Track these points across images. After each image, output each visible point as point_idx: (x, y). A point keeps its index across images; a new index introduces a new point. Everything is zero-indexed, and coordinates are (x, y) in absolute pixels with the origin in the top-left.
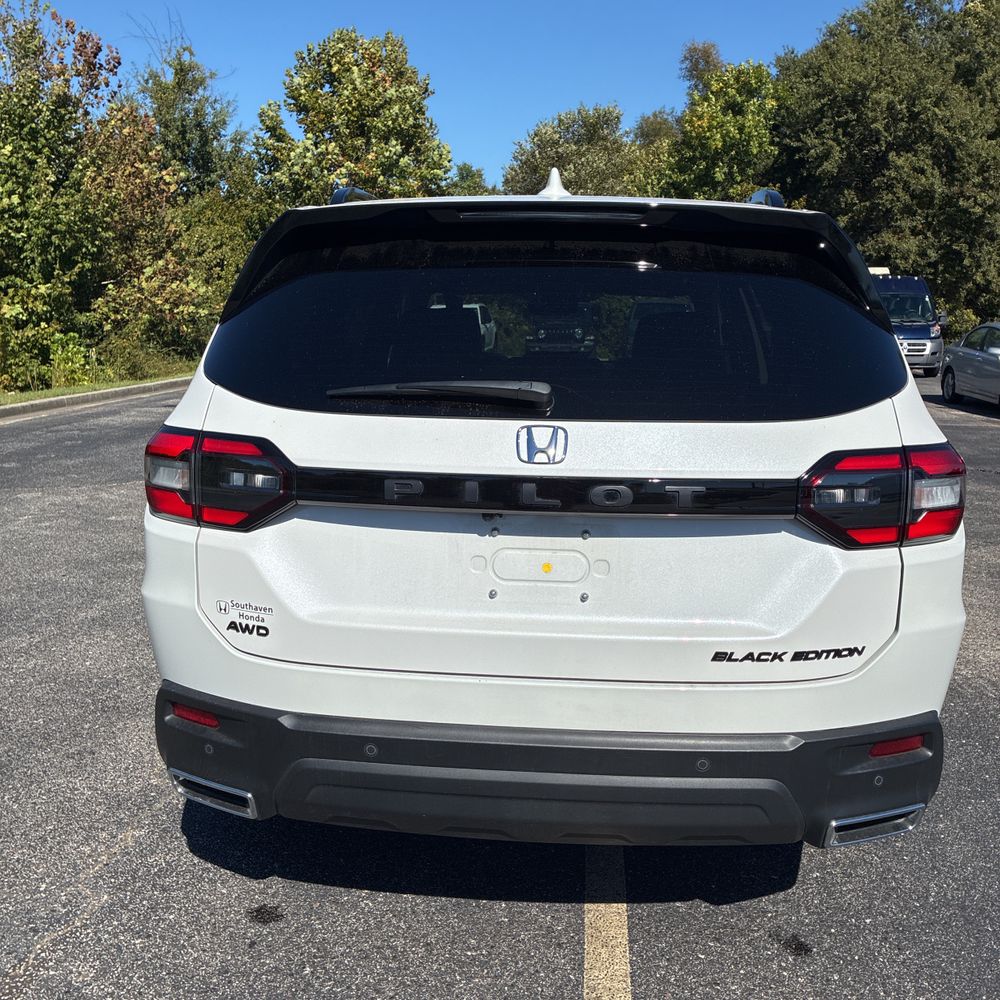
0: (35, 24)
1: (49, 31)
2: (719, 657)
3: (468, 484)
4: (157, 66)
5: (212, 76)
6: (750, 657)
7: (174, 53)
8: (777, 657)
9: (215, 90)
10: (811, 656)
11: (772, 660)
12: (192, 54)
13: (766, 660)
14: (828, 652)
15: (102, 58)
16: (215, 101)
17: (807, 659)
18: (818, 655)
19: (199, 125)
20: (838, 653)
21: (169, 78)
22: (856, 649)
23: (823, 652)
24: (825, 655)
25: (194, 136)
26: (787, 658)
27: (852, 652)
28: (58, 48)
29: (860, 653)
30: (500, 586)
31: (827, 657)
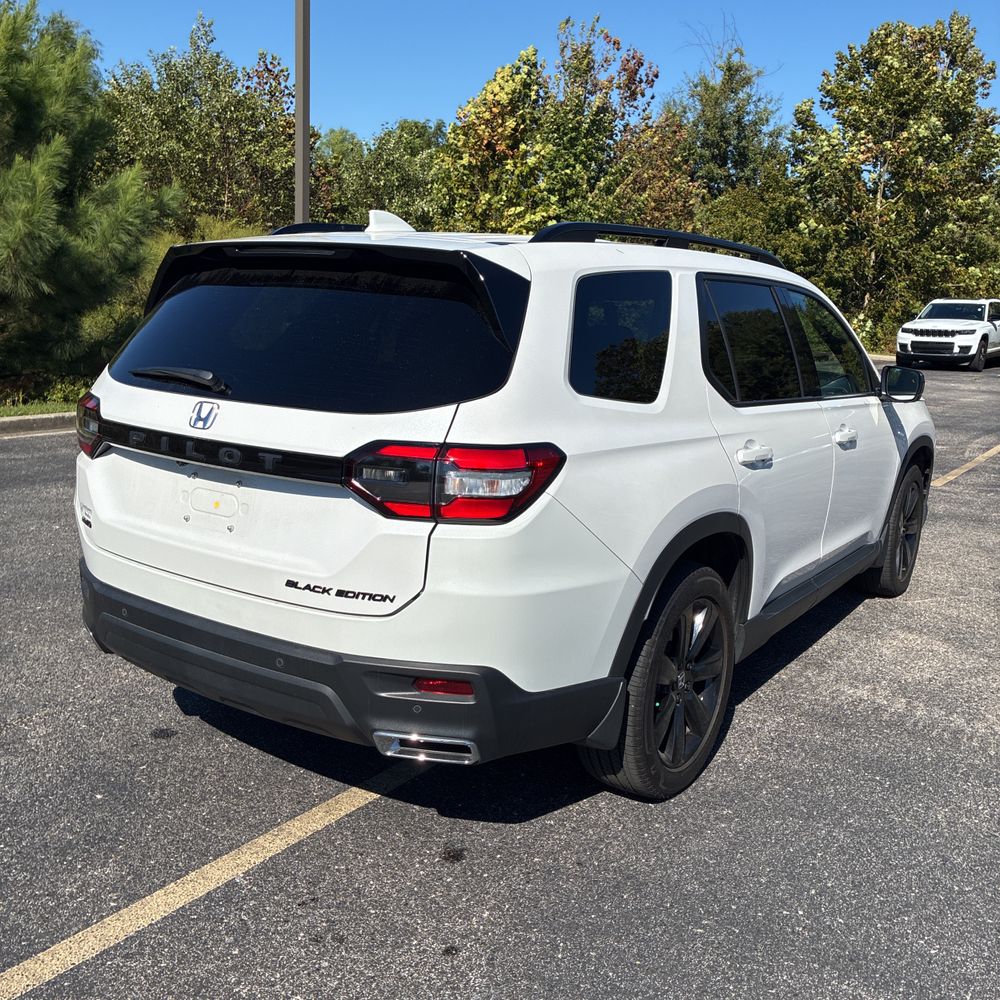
0: (590, 45)
1: (600, 50)
2: (291, 584)
3: (164, 438)
4: (708, 70)
5: (759, 74)
6: (308, 587)
7: (725, 55)
8: (325, 591)
9: (760, 88)
10: (350, 595)
11: (323, 593)
12: (742, 54)
13: (319, 592)
14: (364, 595)
15: (642, 72)
16: (759, 100)
17: (346, 596)
18: (356, 596)
19: (739, 122)
20: (372, 597)
21: (717, 79)
22: (387, 597)
23: (359, 593)
24: (361, 596)
25: (733, 131)
26: (333, 592)
27: (384, 598)
28: (605, 65)
29: (392, 601)
30: (192, 514)
31: (363, 598)
